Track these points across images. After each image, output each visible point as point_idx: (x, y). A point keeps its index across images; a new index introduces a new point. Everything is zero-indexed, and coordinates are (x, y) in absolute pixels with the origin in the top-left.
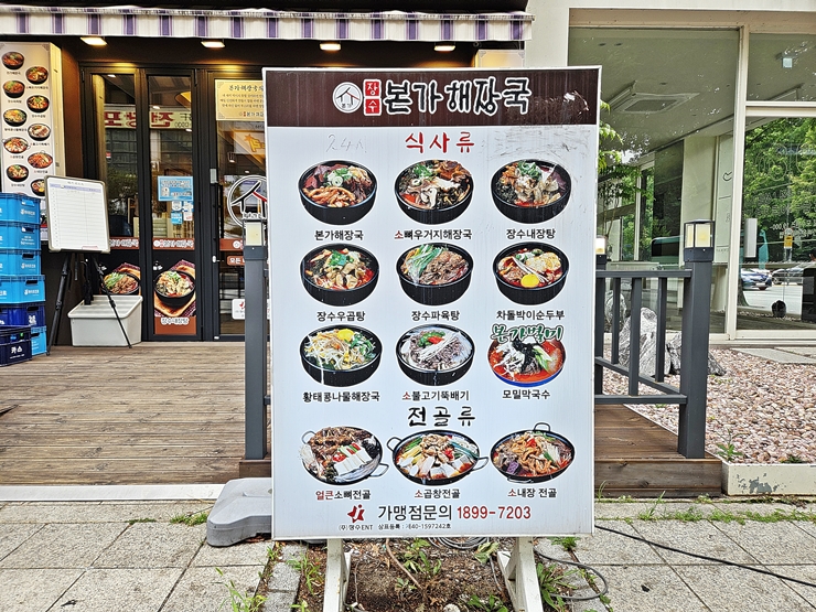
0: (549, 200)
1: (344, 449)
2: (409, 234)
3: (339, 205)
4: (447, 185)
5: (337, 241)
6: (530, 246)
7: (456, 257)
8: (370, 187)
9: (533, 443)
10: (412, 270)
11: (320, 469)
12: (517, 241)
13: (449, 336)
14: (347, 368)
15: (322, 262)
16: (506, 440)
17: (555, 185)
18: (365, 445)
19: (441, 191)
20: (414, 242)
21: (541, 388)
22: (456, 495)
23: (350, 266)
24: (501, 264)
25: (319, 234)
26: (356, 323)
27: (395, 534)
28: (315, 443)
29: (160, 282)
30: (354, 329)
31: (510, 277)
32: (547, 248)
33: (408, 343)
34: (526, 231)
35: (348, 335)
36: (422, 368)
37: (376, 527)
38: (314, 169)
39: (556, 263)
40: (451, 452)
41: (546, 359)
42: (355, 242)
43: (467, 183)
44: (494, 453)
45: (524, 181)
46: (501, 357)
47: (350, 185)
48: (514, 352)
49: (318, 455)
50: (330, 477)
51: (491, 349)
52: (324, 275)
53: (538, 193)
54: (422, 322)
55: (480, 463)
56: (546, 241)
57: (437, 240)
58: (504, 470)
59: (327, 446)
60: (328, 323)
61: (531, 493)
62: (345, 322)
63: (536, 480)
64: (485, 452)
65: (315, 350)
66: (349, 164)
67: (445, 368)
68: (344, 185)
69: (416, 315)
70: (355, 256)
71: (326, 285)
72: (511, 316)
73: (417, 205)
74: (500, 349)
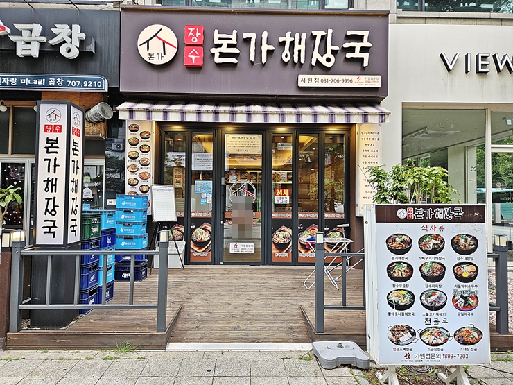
0: (471, 248)
1: (402, 333)
2: (423, 258)
3: (400, 248)
4: (436, 242)
5: (399, 260)
6: (465, 263)
7: (440, 266)
8: (410, 242)
9: (468, 332)
10: (425, 271)
11: (394, 340)
12: (461, 261)
13: (438, 293)
14: (403, 304)
15: (394, 267)
16: (459, 330)
17: (473, 242)
18: (410, 331)
19: (434, 244)
20: (425, 261)
21: (471, 312)
22: (442, 350)
23: (404, 269)
24: (455, 269)
25: (393, 258)
26: (406, 288)
27: (421, 364)
28: (392, 330)
29: (194, 234)
30: (405, 290)
31: (459, 273)
32: (471, 264)
33: (424, 295)
34: (463, 258)
35: (404, 292)
36: (429, 305)
37: (414, 361)
38: (390, 237)
39: (474, 269)
40: (440, 334)
41: (472, 302)
42: (405, 261)
43: (443, 241)
44: (455, 335)
45: (462, 241)
46: (456, 301)
47: (403, 242)
48: (461, 299)
49: (394, 335)
50: (398, 343)
51: (453, 298)
52: (395, 272)
53: (467, 245)
54: (429, 288)
55: (450, 339)
56: (470, 261)
57: (433, 260)
58: (458, 341)
59: (397, 331)
60: (396, 288)
61: (468, 349)
62: (402, 288)
63: (470, 345)
64: (452, 335)
65: (392, 298)
66: (402, 235)
67: (437, 305)
68: (401, 242)
69: (427, 286)
70: (405, 265)
71: (395, 275)
72: (460, 287)
73: (426, 248)
74: (456, 298)
